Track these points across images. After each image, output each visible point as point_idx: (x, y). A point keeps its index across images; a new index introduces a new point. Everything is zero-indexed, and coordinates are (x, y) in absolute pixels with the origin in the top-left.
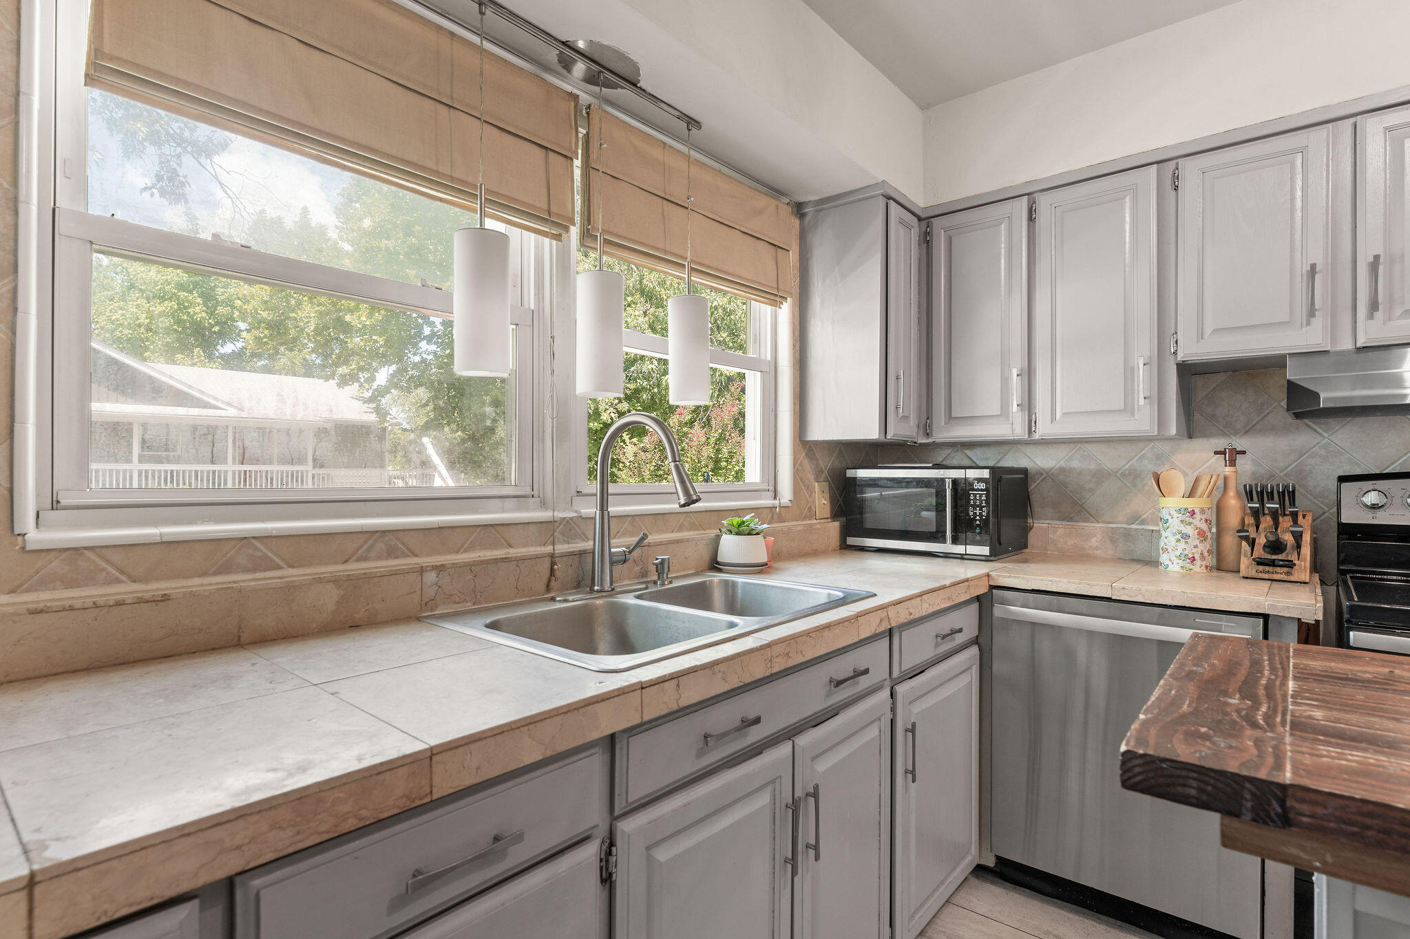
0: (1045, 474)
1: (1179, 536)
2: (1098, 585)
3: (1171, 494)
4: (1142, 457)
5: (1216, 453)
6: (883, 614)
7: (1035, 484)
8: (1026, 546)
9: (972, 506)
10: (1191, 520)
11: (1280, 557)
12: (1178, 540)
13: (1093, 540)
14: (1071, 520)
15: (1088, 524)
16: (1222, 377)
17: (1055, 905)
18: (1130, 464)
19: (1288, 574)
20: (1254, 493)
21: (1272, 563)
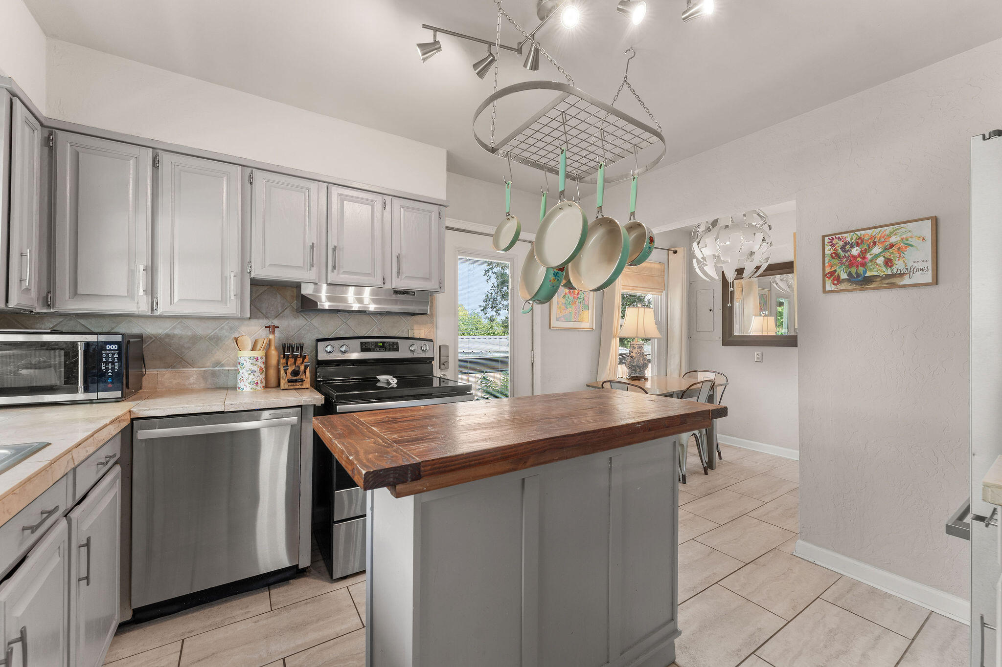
0: (154, 338)
1: (250, 372)
2: (215, 405)
3: (244, 349)
4: (222, 328)
5: (266, 327)
6: (69, 456)
7: (146, 345)
8: (141, 388)
9: (104, 362)
10: (256, 363)
11: (298, 378)
12: (250, 374)
13: (191, 379)
14: (174, 367)
15: (186, 369)
16: (265, 288)
17: (181, 615)
18: (214, 332)
19: (301, 385)
20: (286, 348)
21: (296, 381)
